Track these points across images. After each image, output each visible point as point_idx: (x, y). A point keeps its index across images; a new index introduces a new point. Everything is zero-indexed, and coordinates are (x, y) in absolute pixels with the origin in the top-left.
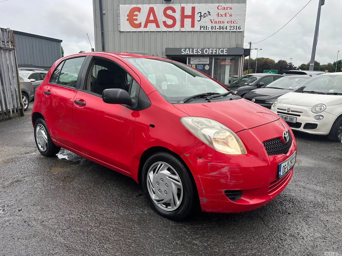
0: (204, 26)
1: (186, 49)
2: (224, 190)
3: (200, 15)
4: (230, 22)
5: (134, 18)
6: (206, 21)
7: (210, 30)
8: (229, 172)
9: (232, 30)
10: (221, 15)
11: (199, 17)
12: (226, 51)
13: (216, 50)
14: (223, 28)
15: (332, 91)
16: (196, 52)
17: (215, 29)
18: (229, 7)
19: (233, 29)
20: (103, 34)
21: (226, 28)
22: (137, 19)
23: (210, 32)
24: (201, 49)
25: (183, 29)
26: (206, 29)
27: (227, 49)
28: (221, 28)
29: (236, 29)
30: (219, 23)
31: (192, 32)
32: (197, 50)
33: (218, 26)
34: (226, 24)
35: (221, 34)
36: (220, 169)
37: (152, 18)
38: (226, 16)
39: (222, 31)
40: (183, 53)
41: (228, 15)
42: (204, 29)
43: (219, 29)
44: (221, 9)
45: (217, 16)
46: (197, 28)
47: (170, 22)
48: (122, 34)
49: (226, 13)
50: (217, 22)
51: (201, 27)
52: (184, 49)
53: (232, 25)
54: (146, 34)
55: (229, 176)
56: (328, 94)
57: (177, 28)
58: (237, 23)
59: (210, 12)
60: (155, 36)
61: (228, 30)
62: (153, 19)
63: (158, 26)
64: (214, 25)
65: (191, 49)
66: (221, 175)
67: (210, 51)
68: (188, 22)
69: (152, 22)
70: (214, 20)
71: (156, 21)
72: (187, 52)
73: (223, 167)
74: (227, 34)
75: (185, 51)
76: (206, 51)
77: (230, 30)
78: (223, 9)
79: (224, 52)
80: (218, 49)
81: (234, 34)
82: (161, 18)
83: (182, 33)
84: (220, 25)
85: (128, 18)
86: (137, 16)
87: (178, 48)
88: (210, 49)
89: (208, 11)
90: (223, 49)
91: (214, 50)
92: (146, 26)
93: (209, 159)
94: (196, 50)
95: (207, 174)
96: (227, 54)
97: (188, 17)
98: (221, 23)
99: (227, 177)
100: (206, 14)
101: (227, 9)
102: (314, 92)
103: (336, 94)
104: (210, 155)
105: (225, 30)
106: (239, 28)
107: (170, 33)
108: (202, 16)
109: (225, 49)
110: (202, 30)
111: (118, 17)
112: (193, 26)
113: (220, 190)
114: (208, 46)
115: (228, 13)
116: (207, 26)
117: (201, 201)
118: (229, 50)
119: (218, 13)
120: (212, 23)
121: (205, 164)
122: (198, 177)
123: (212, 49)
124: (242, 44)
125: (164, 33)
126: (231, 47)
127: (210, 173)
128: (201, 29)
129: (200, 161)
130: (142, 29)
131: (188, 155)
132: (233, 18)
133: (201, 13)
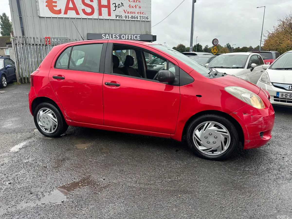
0: (119, 15)
1: (106, 34)
2: (260, 133)
3: (115, 6)
4: (140, 13)
5: (53, 4)
6: (120, 11)
7: (124, 19)
8: (263, 120)
9: (142, 20)
10: (132, 6)
11: (114, 7)
12: (139, 37)
13: (131, 36)
14: (135, 18)
15: (234, 66)
16: (114, 38)
17: (128, 18)
18: (138, 1)
19: (143, 18)
20: (21, 18)
21: (137, 18)
22: (57, 5)
23: (124, 21)
24: (119, 35)
25: (101, 17)
26: (121, 18)
27: (139, 35)
28: (133, 17)
29: (145, 19)
30: (131, 13)
31: (109, 20)
32: (116, 36)
33: (130, 15)
34: (136, 15)
35: (133, 23)
36: (259, 119)
37: (71, 5)
38: (136, 8)
39: (134, 20)
40: (104, 38)
41: (138, 7)
42: (119, 18)
43: (132, 18)
44: (132, 2)
45: (129, 7)
46: (113, 17)
47: (89, 10)
48: (41, 19)
49: (136, 5)
50: (130, 13)
51: (117, 16)
52: (104, 35)
53: (142, 15)
54: (67, 20)
55: (263, 122)
56: (233, 68)
57: (96, 15)
58: (145, 14)
59: (123, 4)
60: (76, 22)
61: (139, 19)
62: (73, 7)
63: (78, 13)
64: (127, 15)
65: (110, 35)
66: (259, 123)
67: (127, 37)
68: (105, 11)
69: (71, 9)
70: (127, 10)
71: (75, 8)
72: (107, 38)
73: (260, 117)
74: (138, 23)
75: (105, 36)
76: (123, 37)
77: (140, 20)
78: (133, 2)
79: (138, 38)
80: (133, 35)
81: (144, 22)
82: (80, 6)
83: (100, 20)
84: (132, 15)
85: (47, 4)
86: (56, 3)
87: (98, 33)
88: (126, 35)
89: (121, 3)
90: (136, 35)
91: (129, 36)
92: (66, 13)
93: (251, 114)
94: (114, 36)
95: (251, 124)
96: (140, 39)
97: (104, 6)
98: (132, 13)
99: (262, 123)
100: (120, 5)
101: (136, 2)
102: (222, 67)
103: (238, 68)
104: (252, 111)
105: (136, 19)
106: (147, 18)
107: (90, 20)
108: (117, 6)
109: (138, 36)
110: (118, 18)
111: (37, 3)
112: (109, 14)
113: (257, 133)
114: (123, 32)
115: (138, 5)
116: (121, 16)
117: (246, 142)
118: (141, 36)
119: (130, 5)
120: (125, 13)
121: (249, 117)
122: (245, 127)
123: (128, 35)
124: (150, 32)
125: (84, 20)
126: (142, 34)
127: (253, 123)
128: (116, 18)
129: (245, 116)
130: (62, 15)
131: (237, 113)
132: (142, 10)
133: (115, 3)
